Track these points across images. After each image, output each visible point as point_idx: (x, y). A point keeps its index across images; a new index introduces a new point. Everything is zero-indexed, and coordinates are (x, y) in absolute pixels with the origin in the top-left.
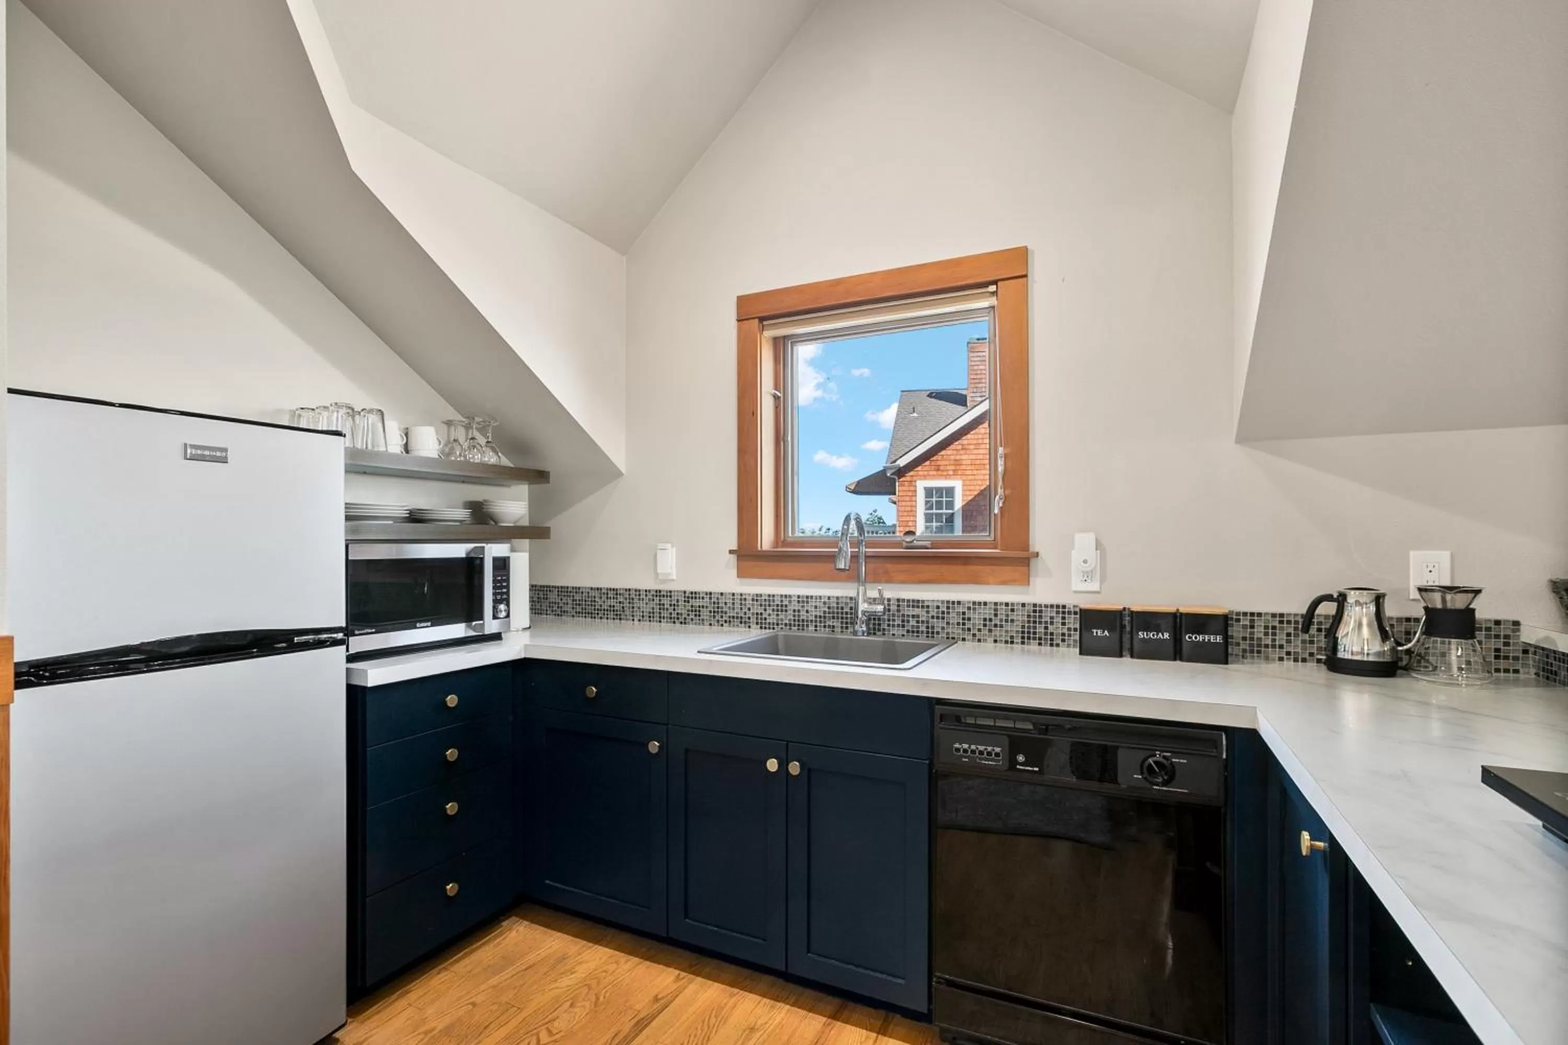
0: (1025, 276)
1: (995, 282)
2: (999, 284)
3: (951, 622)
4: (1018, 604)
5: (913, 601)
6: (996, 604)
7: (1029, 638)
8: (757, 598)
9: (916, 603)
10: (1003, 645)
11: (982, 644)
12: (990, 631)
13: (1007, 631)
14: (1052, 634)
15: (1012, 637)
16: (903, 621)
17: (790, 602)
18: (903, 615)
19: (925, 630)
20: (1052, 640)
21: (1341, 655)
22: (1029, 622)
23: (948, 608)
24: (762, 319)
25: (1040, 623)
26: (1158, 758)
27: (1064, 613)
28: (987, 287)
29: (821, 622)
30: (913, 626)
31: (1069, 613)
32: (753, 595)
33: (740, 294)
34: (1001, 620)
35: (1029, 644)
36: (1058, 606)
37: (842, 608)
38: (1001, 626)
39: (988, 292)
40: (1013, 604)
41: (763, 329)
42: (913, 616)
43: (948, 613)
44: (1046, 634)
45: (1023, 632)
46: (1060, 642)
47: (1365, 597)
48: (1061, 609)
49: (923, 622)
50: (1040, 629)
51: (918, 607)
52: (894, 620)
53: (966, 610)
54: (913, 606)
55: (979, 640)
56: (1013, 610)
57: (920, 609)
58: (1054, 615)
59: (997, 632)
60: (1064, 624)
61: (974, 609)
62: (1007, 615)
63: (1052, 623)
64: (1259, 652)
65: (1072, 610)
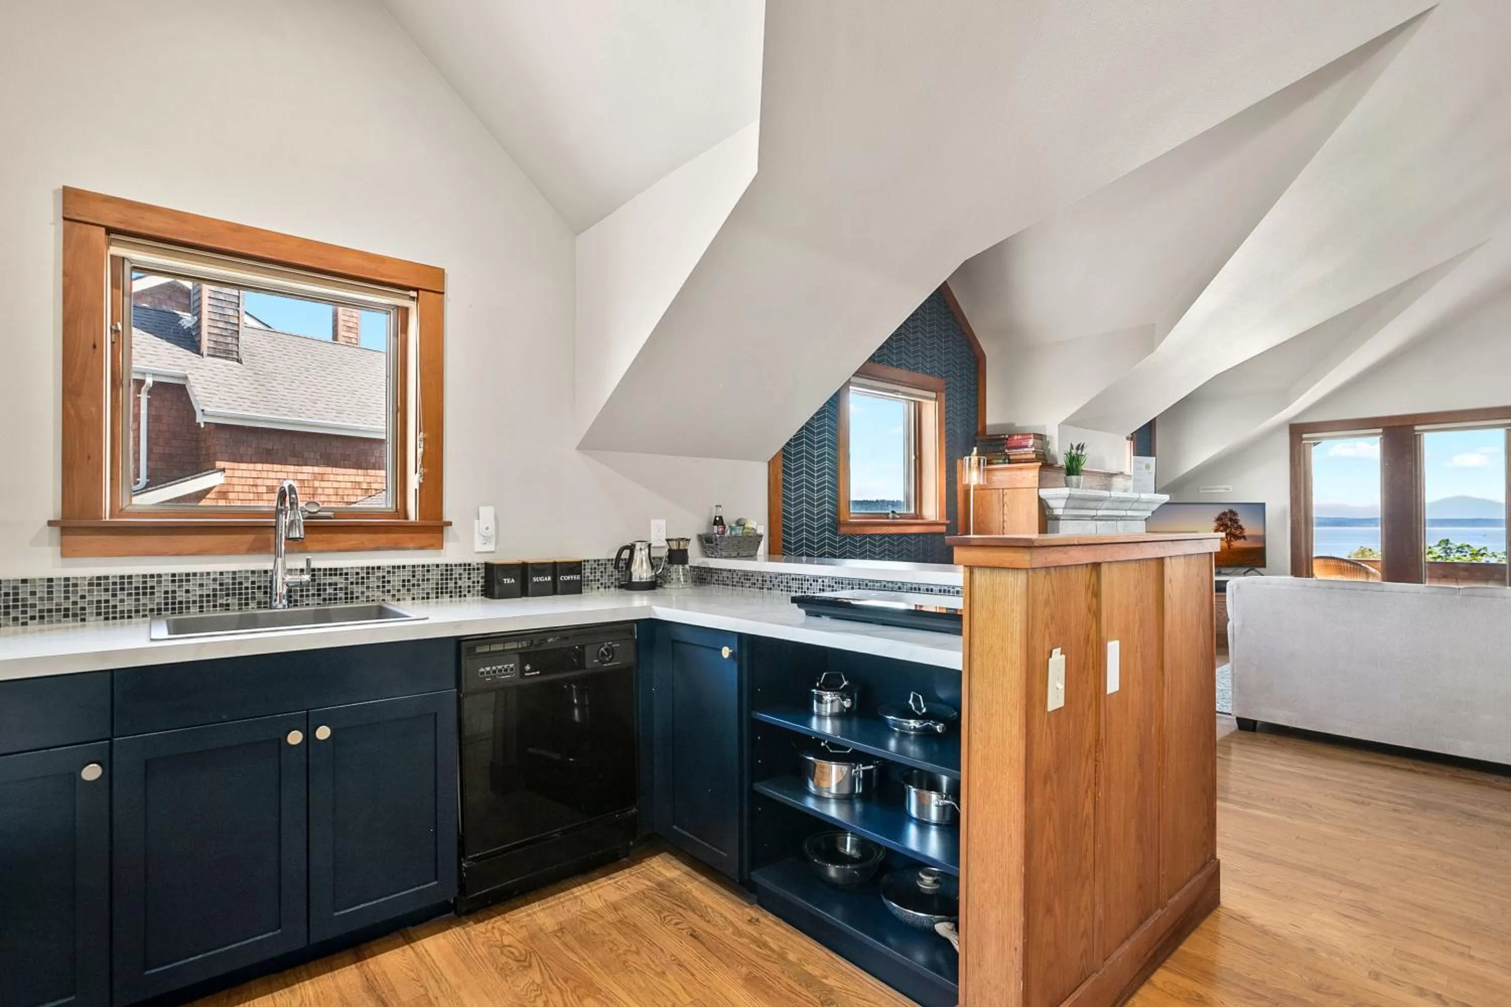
0: (443, 293)
1: (416, 290)
2: (420, 292)
3: (371, 586)
4: (433, 565)
5: (330, 569)
6: (414, 566)
7: (442, 593)
8: (98, 582)
9: (334, 572)
10: (420, 601)
11: (402, 602)
12: (409, 590)
13: (423, 589)
14: (460, 587)
15: (428, 593)
16: (319, 590)
17: (159, 582)
18: (319, 585)
19: (343, 596)
20: (460, 592)
21: (634, 580)
22: (442, 579)
23: (368, 573)
24: (109, 231)
25: (451, 579)
26: (606, 646)
27: (469, 569)
28: (409, 291)
29: (208, 601)
30: (330, 594)
31: (474, 569)
32: (91, 579)
33: (65, 185)
34: (418, 580)
35: (442, 597)
36: (465, 565)
37: (240, 583)
38: (419, 585)
39: (408, 295)
40: (428, 566)
41: (109, 244)
42: (330, 584)
43: (368, 578)
44: (456, 588)
45: (437, 588)
46: (466, 593)
47: (644, 545)
48: (467, 567)
49: (341, 589)
50: (451, 584)
51: (336, 575)
52: (308, 590)
53: (385, 574)
54: (331, 575)
55: (399, 600)
56: (428, 571)
57: (338, 577)
58: (462, 572)
59: (415, 591)
60: (469, 578)
61: (394, 573)
62: (424, 575)
63: (460, 579)
64: (588, 585)
65: (476, 567)
